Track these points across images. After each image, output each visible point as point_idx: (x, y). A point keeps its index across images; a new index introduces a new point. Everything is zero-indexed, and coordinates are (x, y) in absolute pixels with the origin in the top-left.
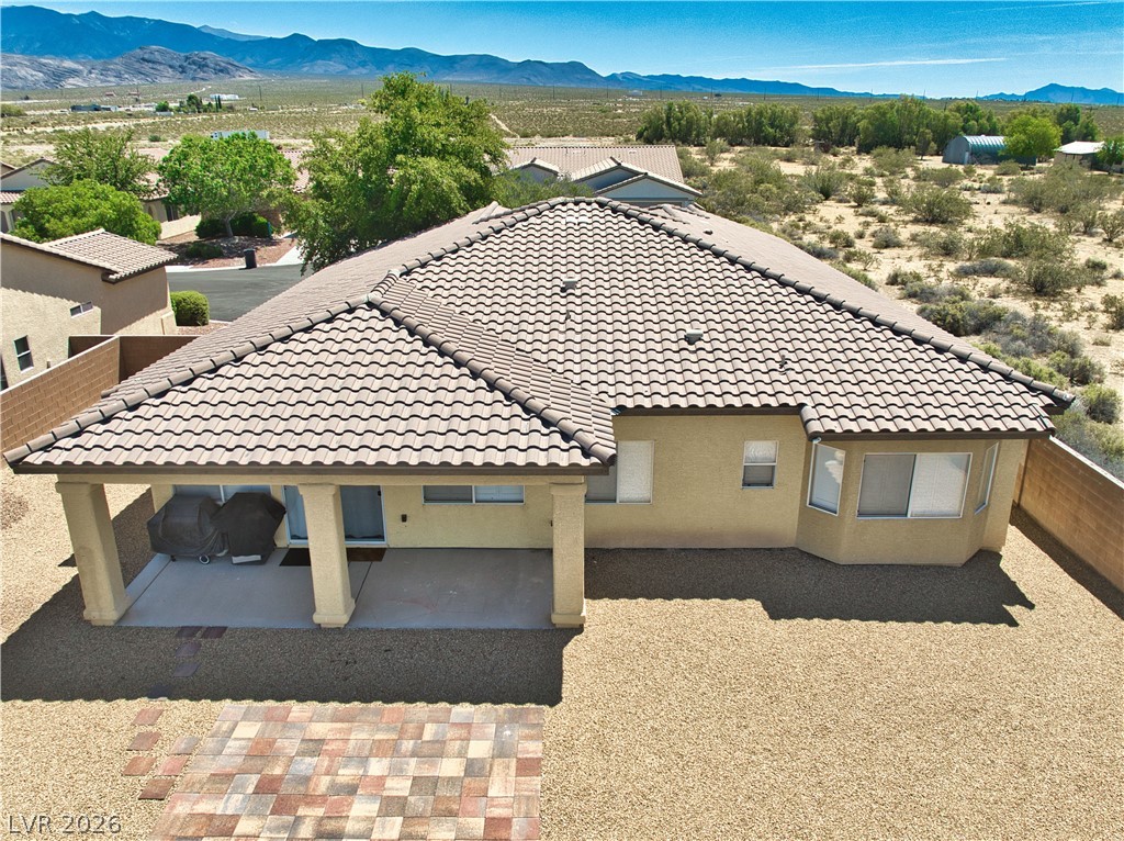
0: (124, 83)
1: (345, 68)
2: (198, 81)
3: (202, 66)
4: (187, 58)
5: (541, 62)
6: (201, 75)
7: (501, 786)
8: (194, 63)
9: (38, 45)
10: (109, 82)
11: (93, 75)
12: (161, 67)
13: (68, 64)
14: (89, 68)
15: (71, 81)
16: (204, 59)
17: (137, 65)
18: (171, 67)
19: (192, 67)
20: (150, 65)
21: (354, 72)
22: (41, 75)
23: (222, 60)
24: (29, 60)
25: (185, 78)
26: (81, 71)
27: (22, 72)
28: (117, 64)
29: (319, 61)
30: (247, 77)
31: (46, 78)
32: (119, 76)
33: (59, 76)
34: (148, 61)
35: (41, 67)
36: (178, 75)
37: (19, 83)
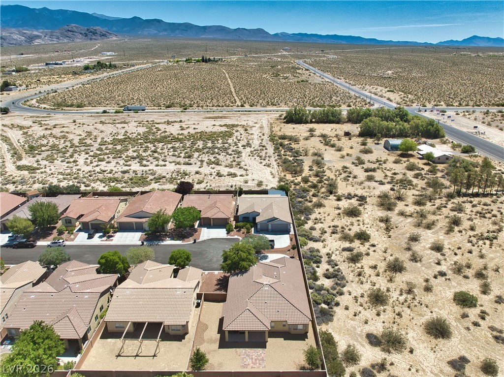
0: (60, 41)
1: (157, 32)
2: (93, 40)
3: (95, 33)
4: (88, 30)
5: (245, 29)
6: (94, 37)
7: (263, 355)
8: (91, 32)
9: (21, 22)
10: (54, 41)
11: (46, 38)
12: (76, 34)
13: (35, 33)
14: (45, 35)
15: (37, 41)
16: (96, 30)
17: (66, 33)
18: (81, 34)
19: (90, 34)
20: (72, 33)
21: (161, 34)
22: (23, 38)
23: (103, 30)
24: (18, 31)
25: (87, 39)
26: (41, 36)
27: (15, 37)
28: (57, 33)
29: (146, 29)
30: (114, 38)
31: (26, 39)
32: (58, 38)
33: (31, 39)
34: (71, 31)
35: (23, 34)
36: (84, 38)
37: (14, 42)
